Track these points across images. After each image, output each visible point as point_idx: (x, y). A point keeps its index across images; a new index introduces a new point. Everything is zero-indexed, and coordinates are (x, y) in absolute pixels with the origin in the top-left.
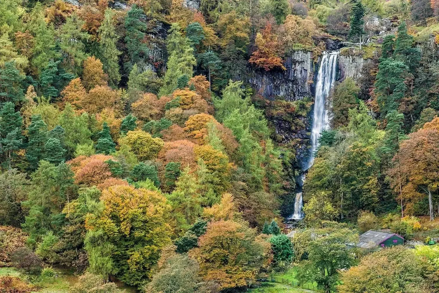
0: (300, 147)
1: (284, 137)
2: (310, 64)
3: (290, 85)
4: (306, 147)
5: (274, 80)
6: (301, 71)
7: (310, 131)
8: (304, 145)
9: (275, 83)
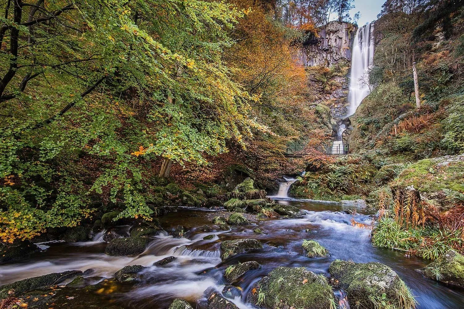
0: (336, 106)
1: (317, 97)
2: (345, 32)
3: (324, 55)
4: (343, 106)
5: (308, 53)
6: (336, 40)
7: (347, 88)
8: (341, 104)
9: (309, 56)
